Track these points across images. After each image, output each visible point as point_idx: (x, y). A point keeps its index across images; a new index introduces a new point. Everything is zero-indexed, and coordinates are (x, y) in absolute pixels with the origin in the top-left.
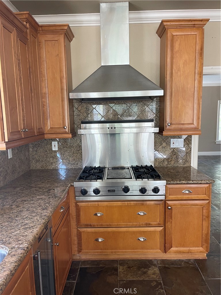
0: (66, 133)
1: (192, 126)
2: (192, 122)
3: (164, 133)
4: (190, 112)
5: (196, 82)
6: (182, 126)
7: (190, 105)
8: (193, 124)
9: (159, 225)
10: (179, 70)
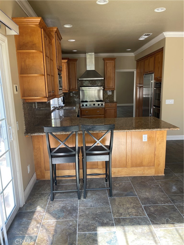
0: (76, 90)
1: (113, 88)
2: (112, 86)
3: (105, 90)
4: (112, 83)
5: (113, 75)
6: (110, 88)
7: (112, 81)
8: (113, 87)
9: (103, 115)
10: (109, 72)
